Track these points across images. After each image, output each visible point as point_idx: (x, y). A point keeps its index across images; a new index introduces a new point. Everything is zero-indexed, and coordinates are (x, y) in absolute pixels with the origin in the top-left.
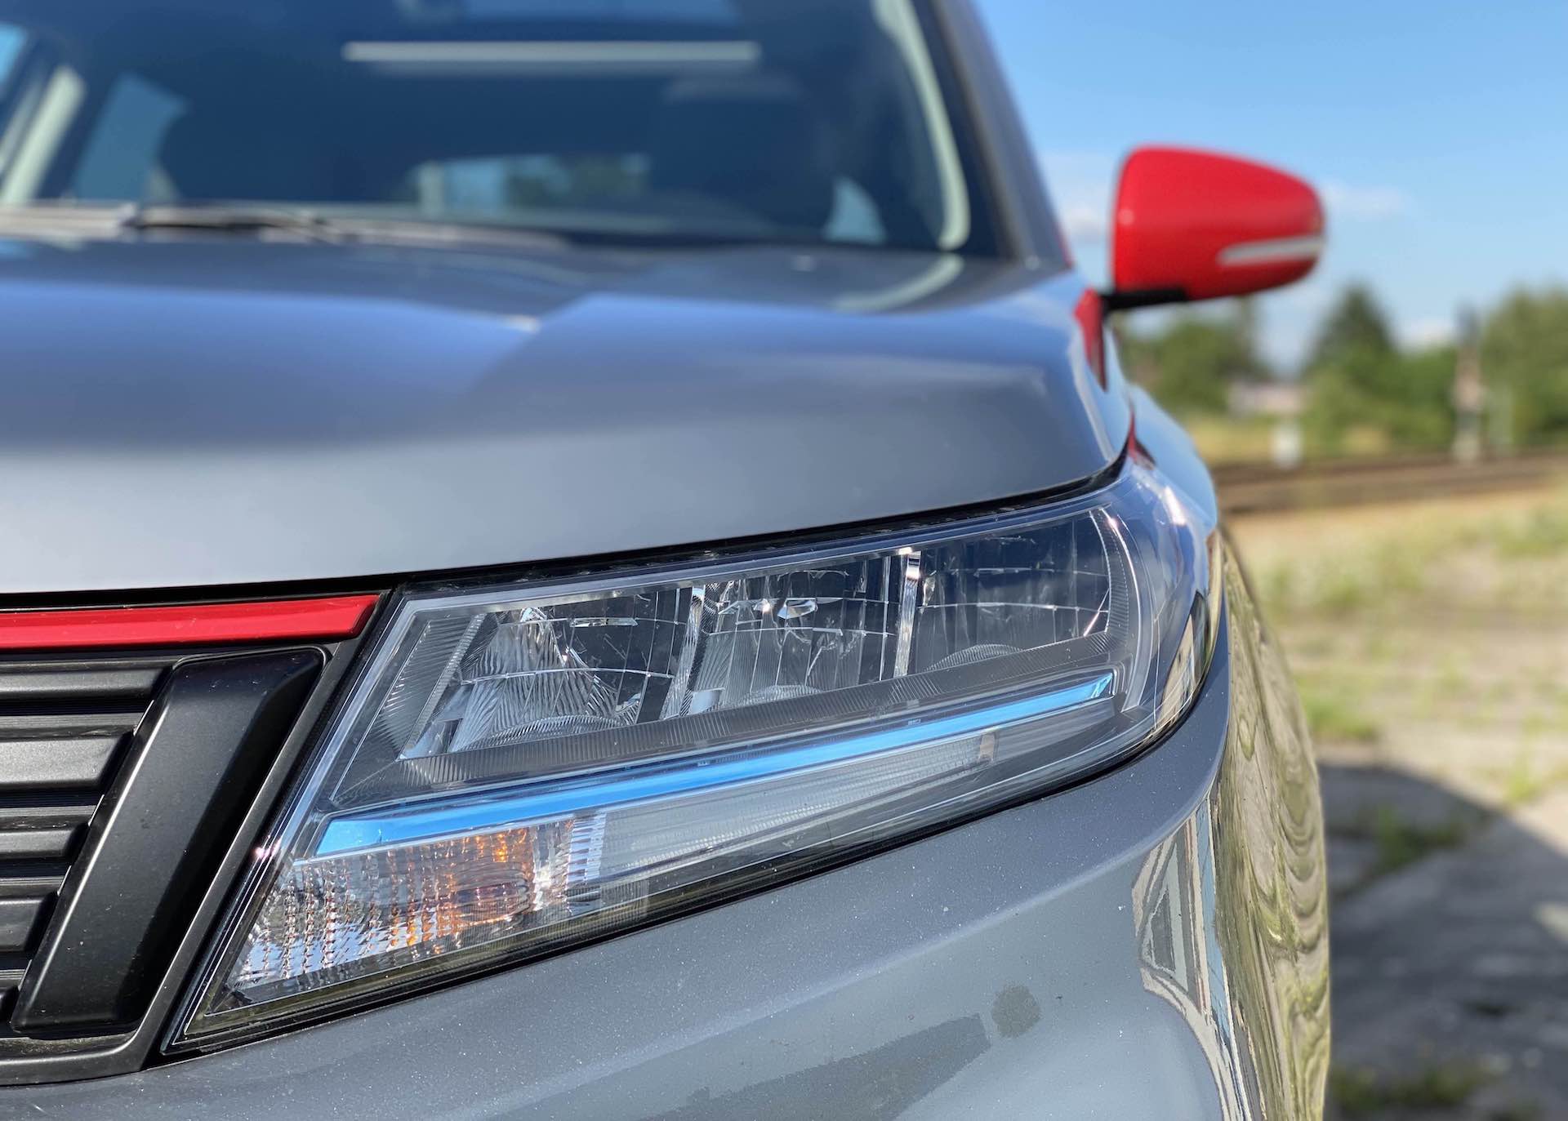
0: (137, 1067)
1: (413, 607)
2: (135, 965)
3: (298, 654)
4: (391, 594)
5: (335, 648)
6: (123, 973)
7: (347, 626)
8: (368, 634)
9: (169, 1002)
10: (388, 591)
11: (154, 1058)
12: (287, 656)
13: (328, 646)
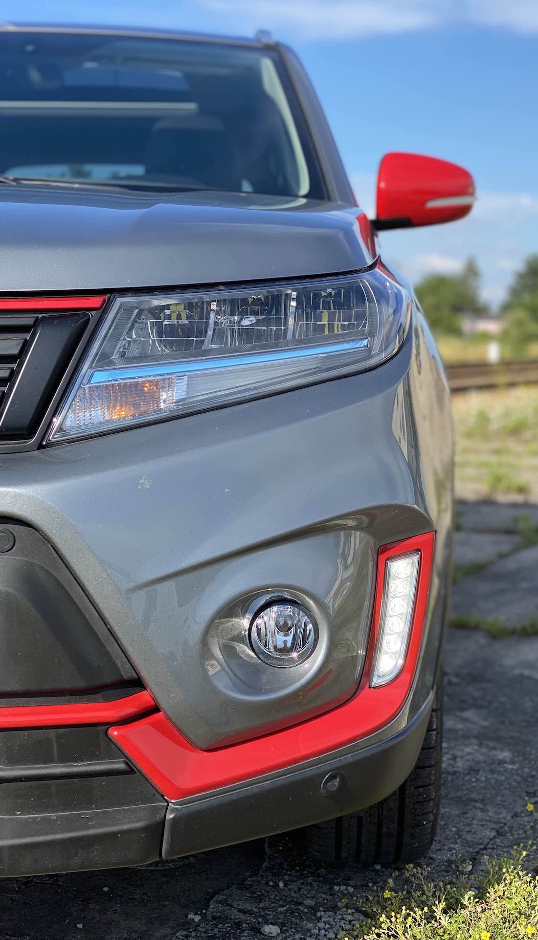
0: (36, 449)
1: (119, 300)
2: (34, 414)
3: (82, 314)
4: (110, 296)
5: (93, 313)
6: (30, 417)
7: (98, 305)
8: (104, 309)
9: (45, 428)
10: (110, 295)
11: (41, 447)
12: (79, 314)
13: (91, 312)
